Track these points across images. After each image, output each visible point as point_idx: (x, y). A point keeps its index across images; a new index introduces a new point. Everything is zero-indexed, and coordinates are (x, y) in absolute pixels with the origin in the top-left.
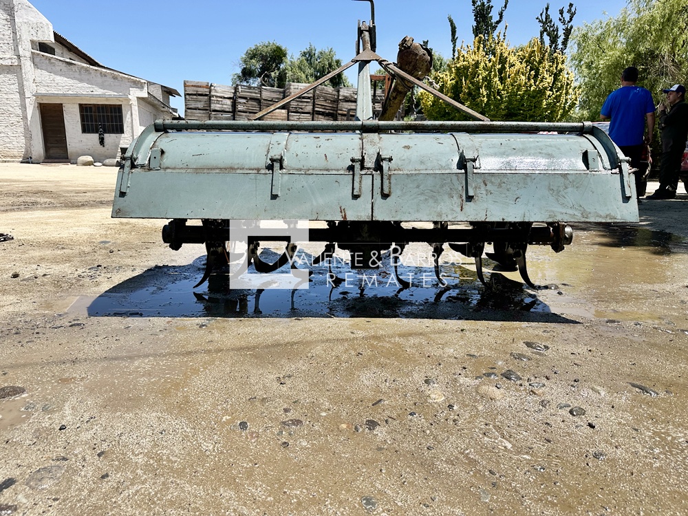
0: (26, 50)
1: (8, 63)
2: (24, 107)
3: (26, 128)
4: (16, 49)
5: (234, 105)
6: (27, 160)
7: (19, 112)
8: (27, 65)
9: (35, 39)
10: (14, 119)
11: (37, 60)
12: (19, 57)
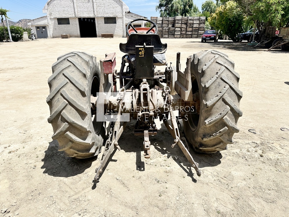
0: (124, 14)
1: (121, 17)
2: (123, 26)
3: (123, 30)
4: (122, 14)
5: (162, 22)
6: (123, 37)
7: (122, 27)
8: (124, 17)
9: (126, 11)
10: (121, 28)
11: (126, 16)
12: (123, 15)
